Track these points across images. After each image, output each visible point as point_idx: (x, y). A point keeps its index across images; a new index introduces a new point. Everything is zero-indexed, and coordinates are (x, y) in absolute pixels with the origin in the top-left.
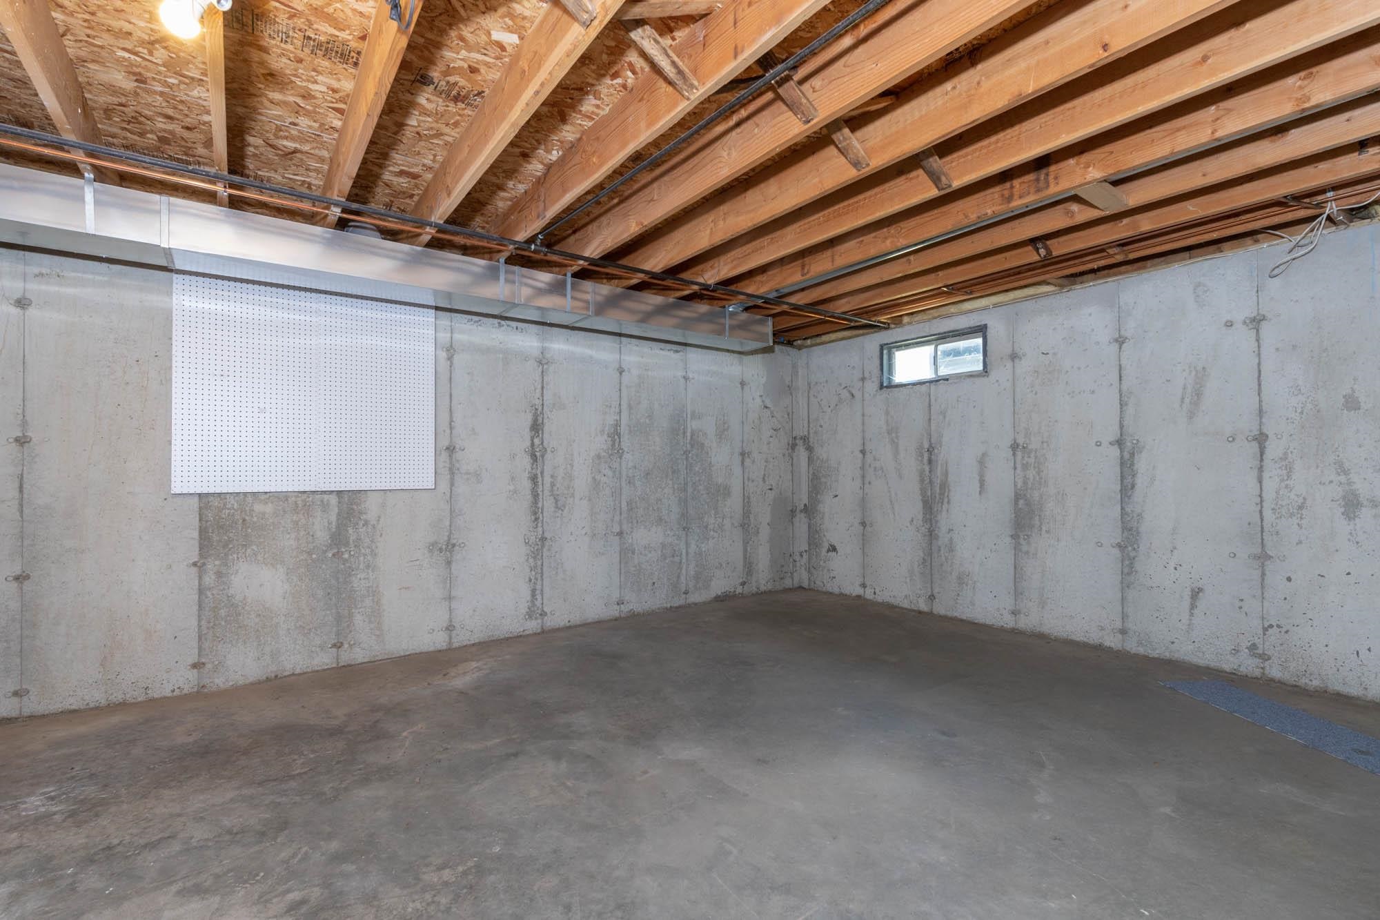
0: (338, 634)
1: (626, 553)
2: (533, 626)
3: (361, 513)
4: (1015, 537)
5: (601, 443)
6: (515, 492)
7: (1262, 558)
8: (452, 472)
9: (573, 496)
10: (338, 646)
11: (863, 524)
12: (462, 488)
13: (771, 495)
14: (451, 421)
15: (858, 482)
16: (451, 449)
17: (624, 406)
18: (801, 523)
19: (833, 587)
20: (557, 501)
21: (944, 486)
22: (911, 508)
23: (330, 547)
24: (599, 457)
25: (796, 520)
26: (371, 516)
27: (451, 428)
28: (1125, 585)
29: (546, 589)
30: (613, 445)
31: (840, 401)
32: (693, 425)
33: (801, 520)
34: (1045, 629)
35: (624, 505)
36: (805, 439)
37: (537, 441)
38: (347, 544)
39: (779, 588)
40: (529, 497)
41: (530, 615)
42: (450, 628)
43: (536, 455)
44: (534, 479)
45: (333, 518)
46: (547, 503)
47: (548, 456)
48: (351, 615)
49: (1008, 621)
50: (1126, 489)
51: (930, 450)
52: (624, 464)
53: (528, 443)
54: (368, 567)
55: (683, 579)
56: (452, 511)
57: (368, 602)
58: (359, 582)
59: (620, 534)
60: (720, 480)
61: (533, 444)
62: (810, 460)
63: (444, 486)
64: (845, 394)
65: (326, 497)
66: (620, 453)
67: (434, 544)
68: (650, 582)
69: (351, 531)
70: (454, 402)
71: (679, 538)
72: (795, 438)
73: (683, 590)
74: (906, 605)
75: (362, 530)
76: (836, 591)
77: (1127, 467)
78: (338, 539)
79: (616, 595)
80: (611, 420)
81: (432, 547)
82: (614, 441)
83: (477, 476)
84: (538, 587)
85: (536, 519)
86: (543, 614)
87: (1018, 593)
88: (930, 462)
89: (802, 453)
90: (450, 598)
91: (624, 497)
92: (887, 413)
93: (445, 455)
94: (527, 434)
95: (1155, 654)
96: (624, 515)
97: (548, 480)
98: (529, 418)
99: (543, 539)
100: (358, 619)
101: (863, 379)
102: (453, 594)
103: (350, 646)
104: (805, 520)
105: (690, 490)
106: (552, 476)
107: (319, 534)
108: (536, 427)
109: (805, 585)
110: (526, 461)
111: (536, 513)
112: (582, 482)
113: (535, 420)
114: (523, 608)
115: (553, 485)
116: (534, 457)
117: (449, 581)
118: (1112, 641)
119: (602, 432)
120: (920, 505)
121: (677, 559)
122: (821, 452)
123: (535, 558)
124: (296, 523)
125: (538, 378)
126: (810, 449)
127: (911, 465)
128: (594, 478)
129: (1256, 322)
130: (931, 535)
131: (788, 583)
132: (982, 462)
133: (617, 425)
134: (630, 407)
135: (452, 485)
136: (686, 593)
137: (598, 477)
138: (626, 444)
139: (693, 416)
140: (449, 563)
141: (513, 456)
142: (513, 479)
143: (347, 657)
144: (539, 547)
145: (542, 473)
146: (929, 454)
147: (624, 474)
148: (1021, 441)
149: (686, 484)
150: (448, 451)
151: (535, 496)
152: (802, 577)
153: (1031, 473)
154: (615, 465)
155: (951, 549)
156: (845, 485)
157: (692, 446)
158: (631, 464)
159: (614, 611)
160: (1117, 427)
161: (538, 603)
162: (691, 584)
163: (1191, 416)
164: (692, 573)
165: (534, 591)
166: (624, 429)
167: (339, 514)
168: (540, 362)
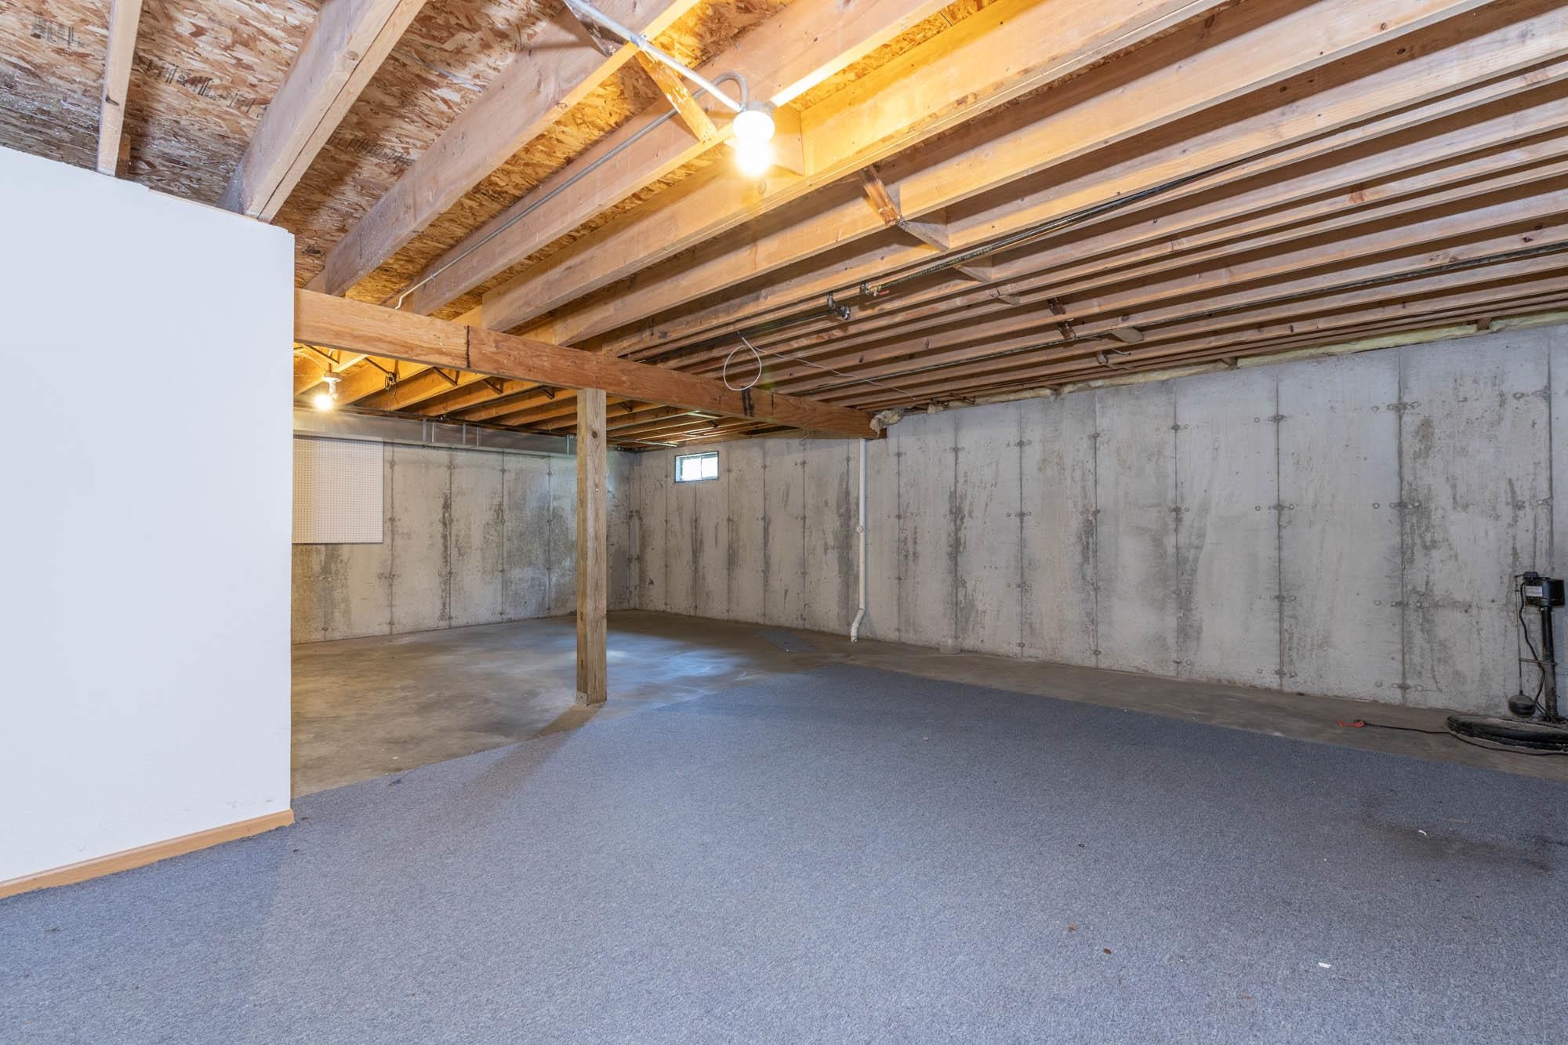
0: (325, 623)
1: (506, 584)
2: (443, 624)
3: (339, 555)
4: (728, 569)
5: (489, 516)
6: (432, 545)
7: (804, 574)
8: (393, 532)
9: (470, 547)
10: (325, 630)
11: (666, 566)
12: (399, 541)
13: (613, 549)
14: (393, 503)
15: (663, 541)
16: (392, 520)
17: (506, 492)
18: (635, 567)
19: (651, 607)
20: (459, 551)
21: (701, 542)
22: (687, 556)
23: (320, 574)
24: (487, 524)
25: (632, 566)
26: (345, 557)
27: (393, 508)
28: (765, 591)
29: (453, 604)
30: (498, 518)
31: (656, 489)
32: (554, 504)
33: (635, 566)
34: (738, 618)
35: (505, 554)
36: (638, 512)
37: (447, 515)
38: (331, 573)
39: (618, 608)
40: (442, 548)
41: (442, 617)
42: (391, 623)
43: (446, 523)
44: (444, 537)
45: (323, 559)
46: (454, 552)
47: (455, 523)
48: (332, 613)
49: (725, 616)
50: (766, 543)
51: (696, 521)
52: (505, 528)
53: (441, 516)
54: (343, 586)
55: (547, 599)
56: (393, 555)
57: (343, 606)
58: (337, 594)
59: (502, 571)
60: (574, 539)
61: (444, 516)
62: (641, 526)
63: (388, 541)
64: (658, 485)
65: (318, 546)
66: (503, 522)
67: (382, 574)
68: (523, 601)
69: (332, 565)
70: (394, 492)
71: (544, 575)
72: (632, 512)
73: (547, 606)
74: (685, 613)
75: (340, 566)
76: (653, 609)
77: (766, 530)
78: (326, 570)
79: (499, 609)
80: (496, 501)
81: (380, 576)
82: (498, 514)
83: (409, 536)
84: (448, 602)
85: (446, 561)
86: (450, 618)
87: (729, 600)
88: (696, 528)
89: (636, 520)
90: (391, 606)
91: (505, 549)
92: (677, 498)
93: (388, 524)
94: (440, 511)
95: (773, 624)
96: (505, 560)
97: (453, 537)
98: (442, 500)
99: (450, 573)
100: (337, 614)
101: (667, 476)
102: (394, 603)
103: (332, 629)
104: (638, 565)
105: (552, 544)
106: (457, 536)
107: (314, 567)
108: (447, 506)
109: (638, 606)
110: (440, 527)
111: (446, 558)
112: (476, 539)
113: (446, 502)
114: (438, 614)
115: (457, 541)
116: (445, 524)
117: (391, 595)
118: (761, 621)
119: (490, 509)
120: (691, 554)
121: (543, 588)
122: (646, 521)
123: (445, 584)
124: (302, 561)
125: (448, 477)
126: (640, 519)
127: (687, 529)
128: (485, 538)
129: (804, 463)
130: (696, 571)
131: (625, 605)
132: (716, 528)
133: (501, 504)
134: (510, 494)
135: (393, 540)
136: (549, 609)
137: (488, 536)
138: (507, 515)
139: (555, 499)
140: (391, 585)
141: (431, 524)
142: (431, 537)
143: (329, 635)
144: (448, 578)
145: (450, 534)
146: (695, 522)
147: (505, 534)
148: (731, 516)
149: (549, 541)
150: (391, 521)
151: (446, 547)
152: (634, 602)
153: (734, 534)
154: (499, 529)
155: (704, 579)
156: (657, 542)
157: (554, 517)
158: (510, 529)
159: (497, 618)
160: (762, 511)
161: (447, 611)
162: (552, 604)
163: (785, 506)
164: (554, 596)
165: (444, 604)
166: (505, 507)
167: (326, 556)
168: (449, 468)
